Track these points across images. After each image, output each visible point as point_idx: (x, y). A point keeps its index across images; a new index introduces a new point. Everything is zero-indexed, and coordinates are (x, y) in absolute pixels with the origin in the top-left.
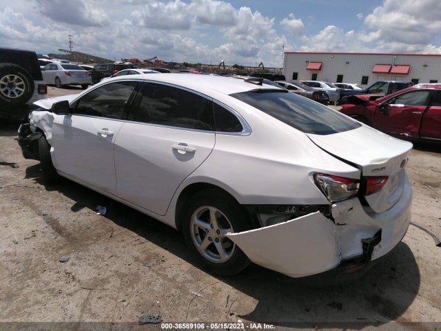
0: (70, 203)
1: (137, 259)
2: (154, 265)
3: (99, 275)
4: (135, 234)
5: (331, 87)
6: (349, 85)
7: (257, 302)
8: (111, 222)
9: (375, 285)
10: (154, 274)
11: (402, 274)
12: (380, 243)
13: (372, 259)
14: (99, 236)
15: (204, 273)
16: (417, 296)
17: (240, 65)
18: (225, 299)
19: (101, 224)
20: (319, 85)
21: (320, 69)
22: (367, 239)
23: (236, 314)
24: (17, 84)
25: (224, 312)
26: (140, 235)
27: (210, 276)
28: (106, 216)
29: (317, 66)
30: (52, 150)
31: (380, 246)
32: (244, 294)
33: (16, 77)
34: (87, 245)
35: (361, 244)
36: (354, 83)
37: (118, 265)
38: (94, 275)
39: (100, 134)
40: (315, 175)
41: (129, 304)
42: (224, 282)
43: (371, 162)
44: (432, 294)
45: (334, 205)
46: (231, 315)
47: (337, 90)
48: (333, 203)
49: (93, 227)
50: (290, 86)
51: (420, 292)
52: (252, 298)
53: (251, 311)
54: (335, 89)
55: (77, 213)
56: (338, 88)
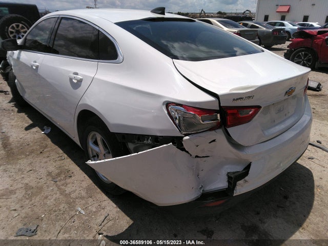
0: (28, 123)
1: (49, 174)
2: (60, 181)
3: (11, 186)
4: (61, 151)
5: (294, 26)
6: (310, 23)
7: (131, 222)
8: (49, 140)
9: (258, 213)
10: (56, 189)
11: (294, 203)
12: (246, 178)
13: (235, 195)
14: (32, 152)
15: (99, 190)
16: (300, 230)
17: (223, 12)
18: (103, 217)
19: (40, 141)
20: (283, 25)
21: (288, 11)
22: (234, 173)
23: (105, 234)
24: (22, 31)
25: (95, 231)
26: (64, 152)
27: (102, 193)
28: (48, 135)
29: (286, 9)
30: (16, 81)
31: (246, 181)
32: (123, 214)
33: (21, 25)
34: (18, 159)
35: (226, 177)
36: (315, 22)
37: (31, 178)
38: (7, 186)
39: (32, 66)
40: (168, 104)
41: (19, 215)
42: (111, 200)
43: (231, 90)
44: (318, 228)
45: (187, 137)
46: (99, 234)
47: (298, 28)
48: (186, 135)
49: (31, 144)
50: (252, 25)
51: (305, 225)
52: (128, 218)
53: (121, 231)
54: (296, 27)
55: (28, 132)
56: (300, 27)
